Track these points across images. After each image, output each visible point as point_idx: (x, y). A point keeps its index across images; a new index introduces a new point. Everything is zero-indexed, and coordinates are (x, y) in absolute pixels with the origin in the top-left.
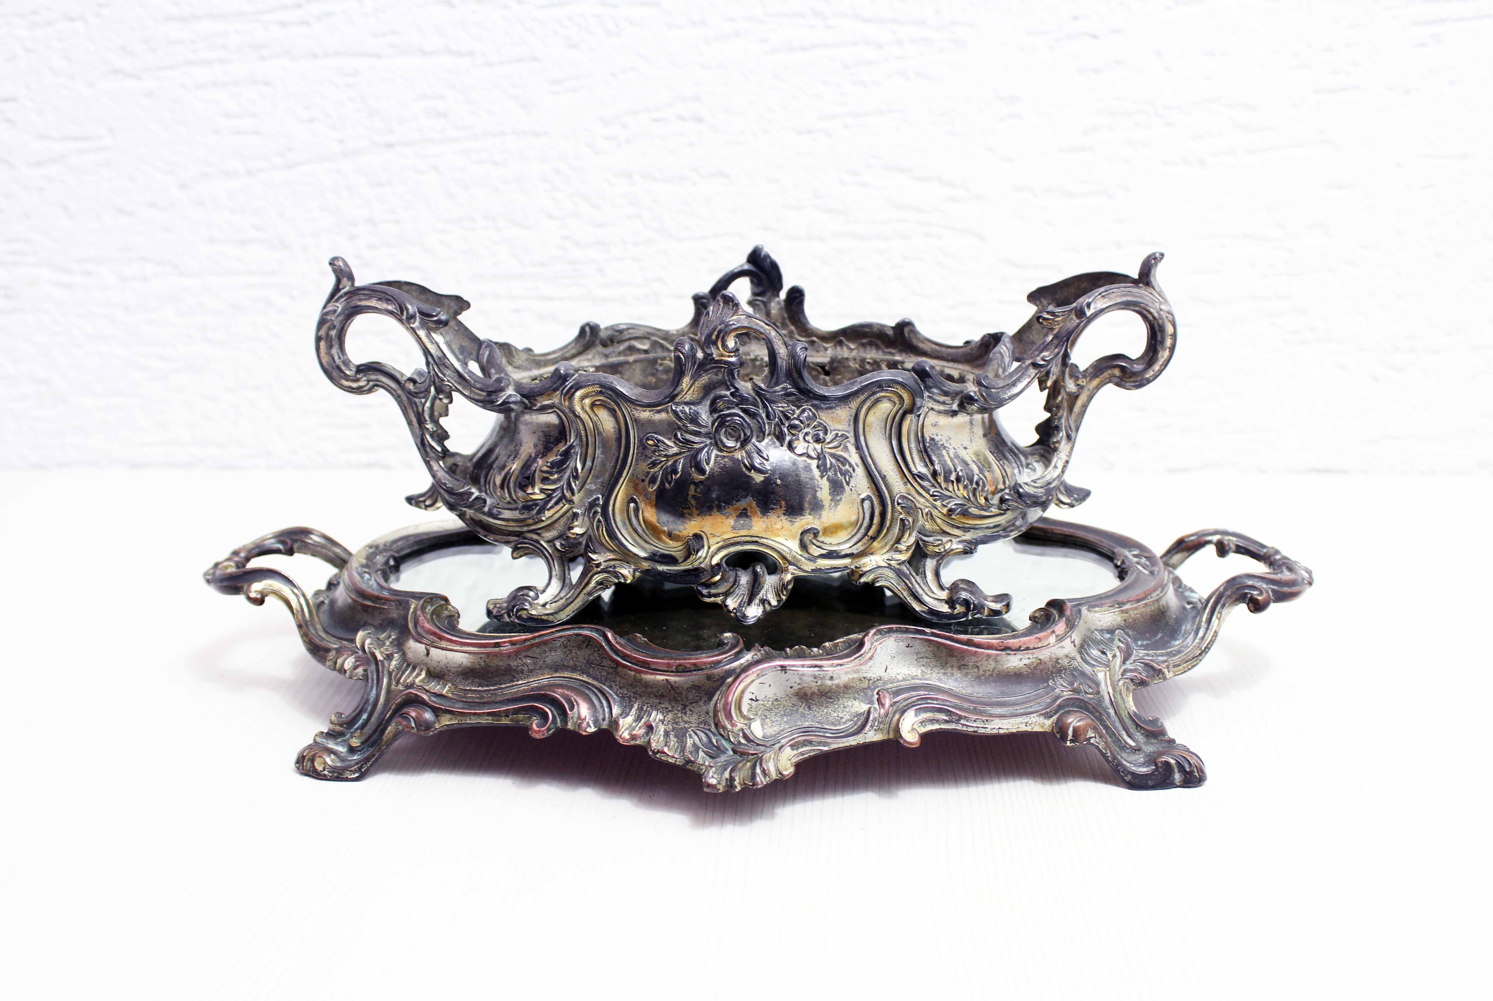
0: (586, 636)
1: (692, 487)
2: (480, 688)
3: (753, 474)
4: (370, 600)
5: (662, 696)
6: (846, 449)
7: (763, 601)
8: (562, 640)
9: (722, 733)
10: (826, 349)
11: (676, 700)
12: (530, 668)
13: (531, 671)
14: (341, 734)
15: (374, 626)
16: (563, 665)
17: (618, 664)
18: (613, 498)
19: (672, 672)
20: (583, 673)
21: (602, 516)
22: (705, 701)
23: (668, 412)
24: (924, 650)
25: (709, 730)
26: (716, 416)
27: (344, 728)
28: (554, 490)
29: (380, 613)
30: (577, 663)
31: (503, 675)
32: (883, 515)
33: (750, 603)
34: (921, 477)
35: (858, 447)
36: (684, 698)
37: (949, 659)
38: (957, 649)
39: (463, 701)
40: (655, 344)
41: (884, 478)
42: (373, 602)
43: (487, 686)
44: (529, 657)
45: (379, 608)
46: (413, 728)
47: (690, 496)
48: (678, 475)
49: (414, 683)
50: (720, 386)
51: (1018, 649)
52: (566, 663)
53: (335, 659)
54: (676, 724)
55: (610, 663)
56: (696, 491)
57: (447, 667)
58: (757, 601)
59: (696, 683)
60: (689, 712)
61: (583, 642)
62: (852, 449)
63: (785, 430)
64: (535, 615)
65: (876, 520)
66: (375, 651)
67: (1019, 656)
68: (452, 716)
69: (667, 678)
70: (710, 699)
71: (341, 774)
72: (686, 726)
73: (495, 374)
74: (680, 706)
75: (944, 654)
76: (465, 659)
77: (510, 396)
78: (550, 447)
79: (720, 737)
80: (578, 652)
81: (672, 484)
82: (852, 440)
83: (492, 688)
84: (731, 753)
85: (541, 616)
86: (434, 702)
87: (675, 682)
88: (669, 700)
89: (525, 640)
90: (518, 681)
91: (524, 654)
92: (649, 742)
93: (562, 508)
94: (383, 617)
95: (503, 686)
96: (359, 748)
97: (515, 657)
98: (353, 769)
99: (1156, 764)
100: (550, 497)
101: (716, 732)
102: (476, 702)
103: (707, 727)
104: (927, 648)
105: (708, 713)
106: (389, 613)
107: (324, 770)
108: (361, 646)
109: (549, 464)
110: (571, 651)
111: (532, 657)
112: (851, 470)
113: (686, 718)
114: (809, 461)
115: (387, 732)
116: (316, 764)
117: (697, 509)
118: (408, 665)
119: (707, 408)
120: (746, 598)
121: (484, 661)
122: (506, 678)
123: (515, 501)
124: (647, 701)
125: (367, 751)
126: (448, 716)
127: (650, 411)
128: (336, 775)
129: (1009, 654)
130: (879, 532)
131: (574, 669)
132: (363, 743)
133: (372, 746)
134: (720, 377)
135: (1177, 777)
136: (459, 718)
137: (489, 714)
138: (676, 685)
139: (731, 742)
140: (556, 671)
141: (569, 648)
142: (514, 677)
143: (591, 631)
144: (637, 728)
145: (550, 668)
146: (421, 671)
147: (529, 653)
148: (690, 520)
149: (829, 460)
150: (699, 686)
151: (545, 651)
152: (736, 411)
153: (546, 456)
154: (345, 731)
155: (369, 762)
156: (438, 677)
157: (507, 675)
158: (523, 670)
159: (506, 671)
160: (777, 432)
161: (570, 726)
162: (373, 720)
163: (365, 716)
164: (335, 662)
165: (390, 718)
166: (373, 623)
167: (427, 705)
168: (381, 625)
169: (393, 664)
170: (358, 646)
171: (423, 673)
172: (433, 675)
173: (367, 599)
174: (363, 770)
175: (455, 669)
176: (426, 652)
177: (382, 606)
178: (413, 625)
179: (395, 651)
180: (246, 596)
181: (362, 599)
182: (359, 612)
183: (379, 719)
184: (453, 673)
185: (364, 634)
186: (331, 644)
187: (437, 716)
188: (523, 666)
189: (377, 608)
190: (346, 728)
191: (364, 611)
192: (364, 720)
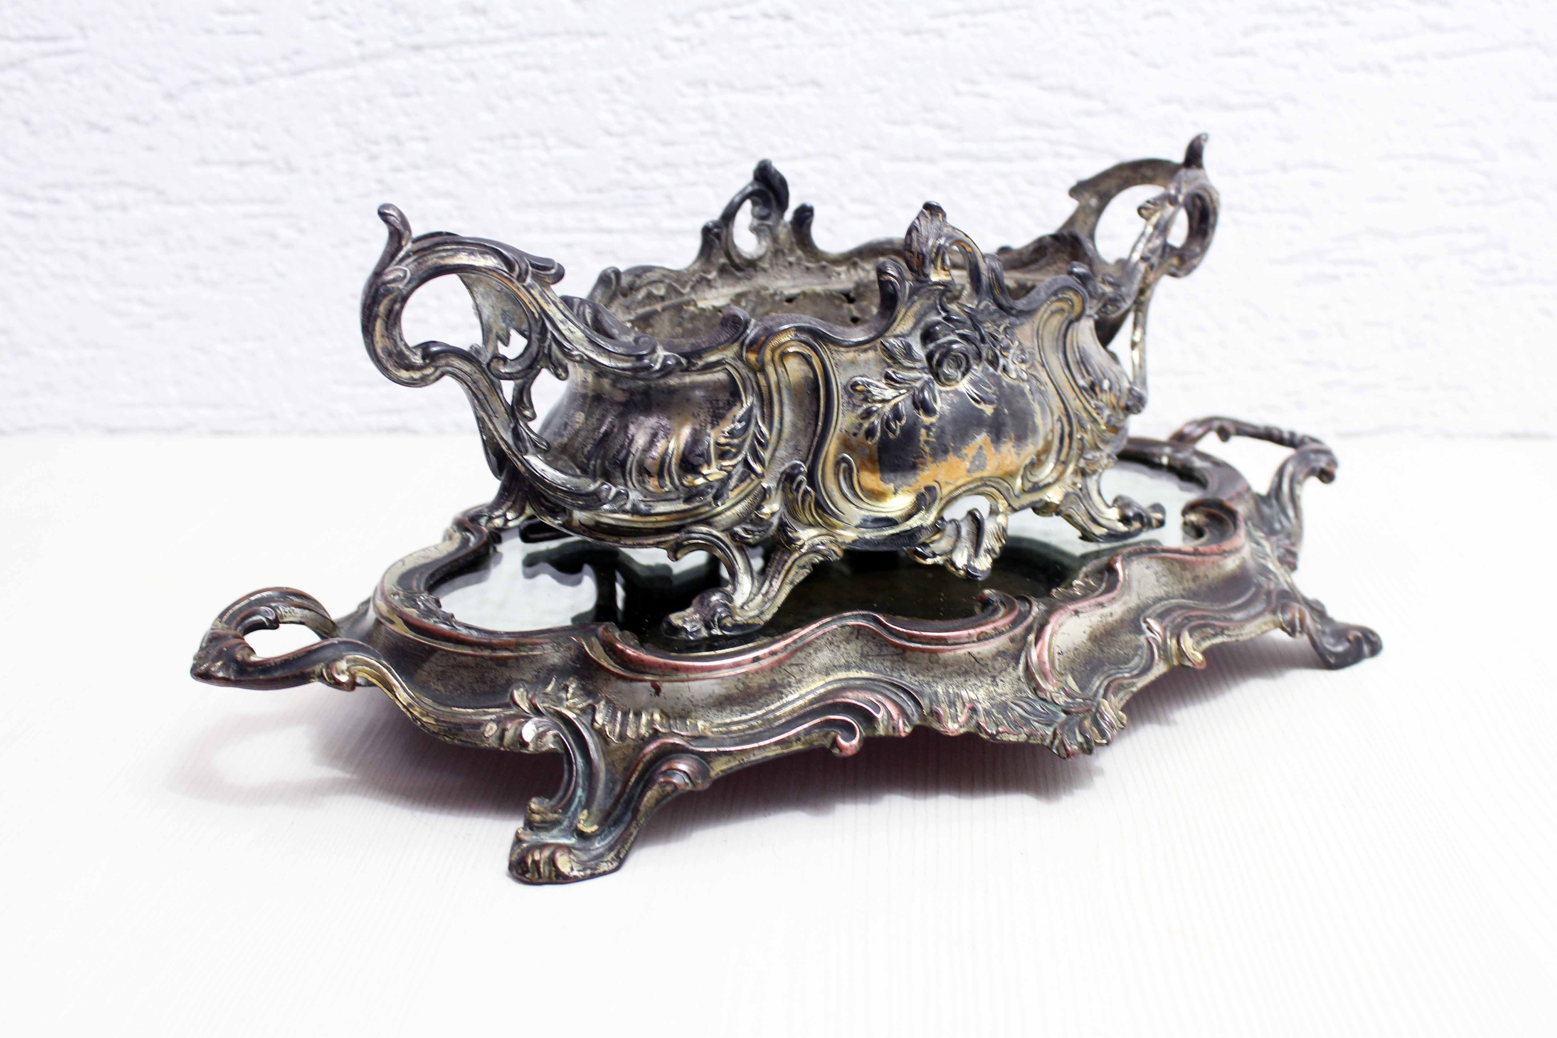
0: (853, 626)
1: (923, 431)
2: (744, 717)
3: (982, 406)
4: (507, 649)
5: (966, 672)
6: (1038, 368)
7: (988, 551)
8: (825, 637)
9: (1044, 697)
10: (839, 274)
11: (983, 673)
12: (798, 678)
13: (799, 681)
14: (555, 823)
15: (526, 681)
16: (835, 666)
17: (905, 649)
18: (821, 461)
19: (974, 642)
20: (860, 669)
21: (809, 484)
22: (1014, 667)
23: (876, 350)
25: (1028, 698)
26: (931, 346)
27: (559, 813)
28: (734, 466)
29: (532, 662)
30: (850, 660)
31: (767, 694)
32: (1071, 435)
33: (976, 554)
34: (1085, 389)
35: (1044, 366)
36: (992, 670)
37: (1183, 573)
39: (731, 738)
41: (1065, 395)
42: (512, 651)
43: (752, 712)
44: (794, 665)
45: (527, 657)
46: (687, 784)
47: (922, 442)
48: (903, 421)
49: (656, 731)
50: (930, 311)
52: (836, 663)
53: (497, 734)
54: (992, 699)
55: (894, 650)
56: (928, 435)
57: (691, 701)
58: (982, 552)
59: (1001, 649)
60: (1000, 683)
61: (852, 633)
62: (1041, 367)
63: (998, 353)
64: (741, 621)
65: (1067, 440)
66: (558, 709)
68: (729, 757)
69: (969, 650)
70: (1018, 663)
71: (596, 869)
72: (1003, 698)
74: (989, 679)
76: (717, 686)
77: (666, 358)
78: (721, 414)
79: (1041, 702)
80: (848, 647)
81: (898, 432)
82: (1038, 357)
83: (760, 713)
84: (1063, 715)
85: (748, 621)
86: (696, 747)
87: (979, 653)
88: (976, 675)
89: (786, 646)
90: (787, 696)
91: (788, 662)
92: (979, 726)
93: (749, 484)
94: (539, 665)
95: (773, 707)
96: (598, 833)
97: (778, 669)
98: (609, 858)
99: (1349, 641)
100: (730, 476)
101: (1036, 698)
103: (1024, 695)
105: (1019, 679)
107: (572, 869)
108: (530, 709)
109: (727, 434)
110: (839, 647)
111: (797, 665)
112: (1045, 388)
113: (1000, 691)
115: (645, 799)
116: (560, 866)
117: (931, 456)
118: (625, 714)
119: (918, 339)
120: (972, 551)
121: (743, 683)
123: (677, 489)
124: (951, 683)
125: (610, 833)
126: (724, 759)
127: (855, 351)
130: (1068, 454)
131: (848, 667)
132: (600, 824)
133: (616, 823)
135: (1366, 649)
136: (739, 757)
137: (776, 743)
138: (981, 656)
139: (1057, 704)
140: (828, 674)
141: (836, 644)
142: (782, 693)
143: (857, 619)
144: (959, 714)
145: (820, 673)
146: (652, 715)
147: (793, 661)
148: (923, 470)
149: (1033, 381)
150: (1004, 652)
151: (810, 654)
152: (952, 337)
153: (718, 425)
154: (561, 817)
155: (626, 843)
157: (772, 693)
158: (790, 682)
159: (770, 689)
160: (990, 357)
161: (881, 731)
162: (600, 792)
163: (580, 792)
164: (501, 737)
165: (637, 782)
166: (528, 676)
167: (693, 752)
168: (537, 677)
169: (600, 718)
170: (526, 710)
171: (657, 717)
172: (671, 716)
173: (499, 649)
174: (621, 856)
175: (705, 702)
176: (653, 690)
177: (530, 653)
178: (613, 663)
179: (590, 701)
180: (333, 682)
181: (490, 651)
182: (491, 669)
183: (612, 790)
184: (702, 707)
185: (525, 693)
186: (474, 718)
187: (709, 762)
188: (789, 677)
189: (523, 657)
190: (561, 814)
191: (500, 665)
192: (580, 797)
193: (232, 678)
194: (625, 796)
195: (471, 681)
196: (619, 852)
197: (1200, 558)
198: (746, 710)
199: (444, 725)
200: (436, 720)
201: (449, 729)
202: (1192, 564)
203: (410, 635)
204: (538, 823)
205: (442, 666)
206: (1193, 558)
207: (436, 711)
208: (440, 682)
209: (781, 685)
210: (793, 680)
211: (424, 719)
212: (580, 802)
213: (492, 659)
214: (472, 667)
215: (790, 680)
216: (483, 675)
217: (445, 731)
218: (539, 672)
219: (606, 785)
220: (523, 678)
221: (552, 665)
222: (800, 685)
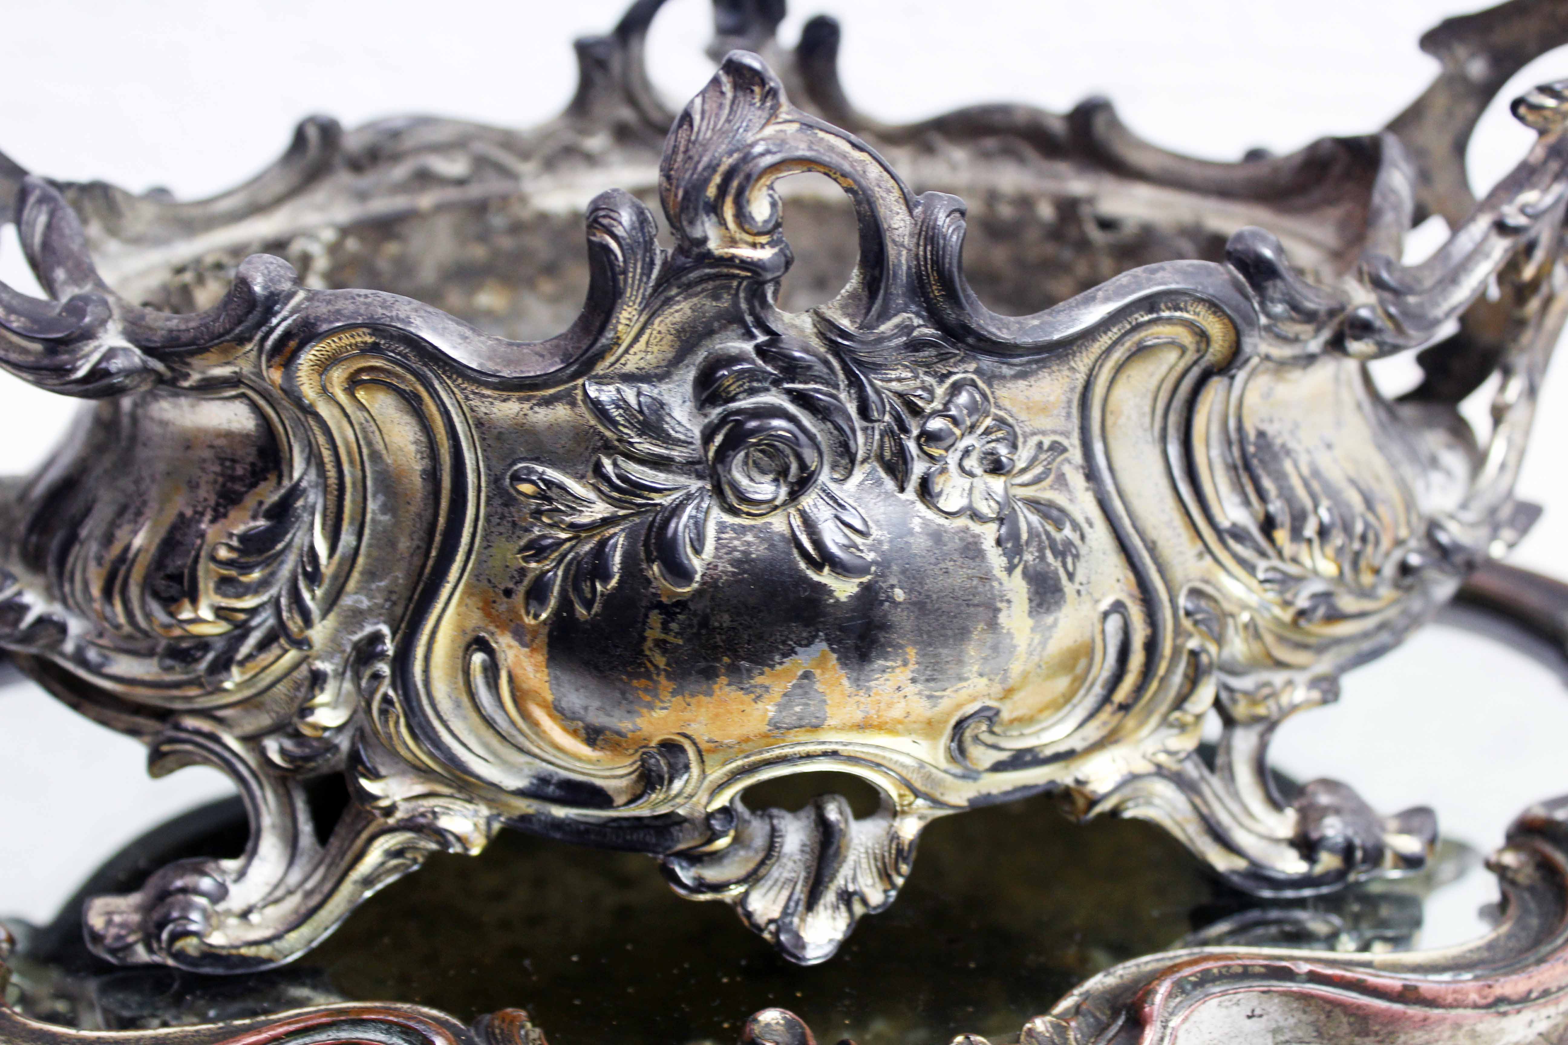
1: (655, 618)
3: (826, 577)
6: (1061, 480)
7: (846, 898)
18: (424, 639)
21: (394, 685)
23: (573, 404)
24: (1292, 1021)
26: (715, 413)
28: (253, 612)
32: (1151, 647)
33: (811, 902)
34: (1238, 534)
35: (1091, 475)
38: (1378, 1014)
40: (481, 163)
41: (1152, 548)
47: (649, 643)
48: (614, 582)
50: (723, 328)
51: (1525, 1000)
56: (665, 629)
58: (830, 897)
62: (1077, 480)
63: (911, 446)
64: (223, 947)
65: (1137, 659)
67: (1528, 1014)
73: (65, 283)
75: (1345, 1029)
77: (111, 353)
78: (235, 492)
81: (596, 608)
82: (1076, 454)
93: (279, 658)
100: (242, 631)
104: (1299, 1015)
109: (235, 543)
112: (1075, 537)
114: (976, 528)
117: (669, 677)
119: (688, 389)
120: (800, 893)
123: (146, 634)
127: (521, 400)
129: (1504, 1014)
130: (1139, 689)
134: (725, 302)
143: (388, 1032)
148: (651, 707)
149: (1028, 519)
152: (773, 398)
153: (225, 516)
160: (887, 455)
197: (1415, 1011)
202: (1393, 1020)
206: (1398, 1007)
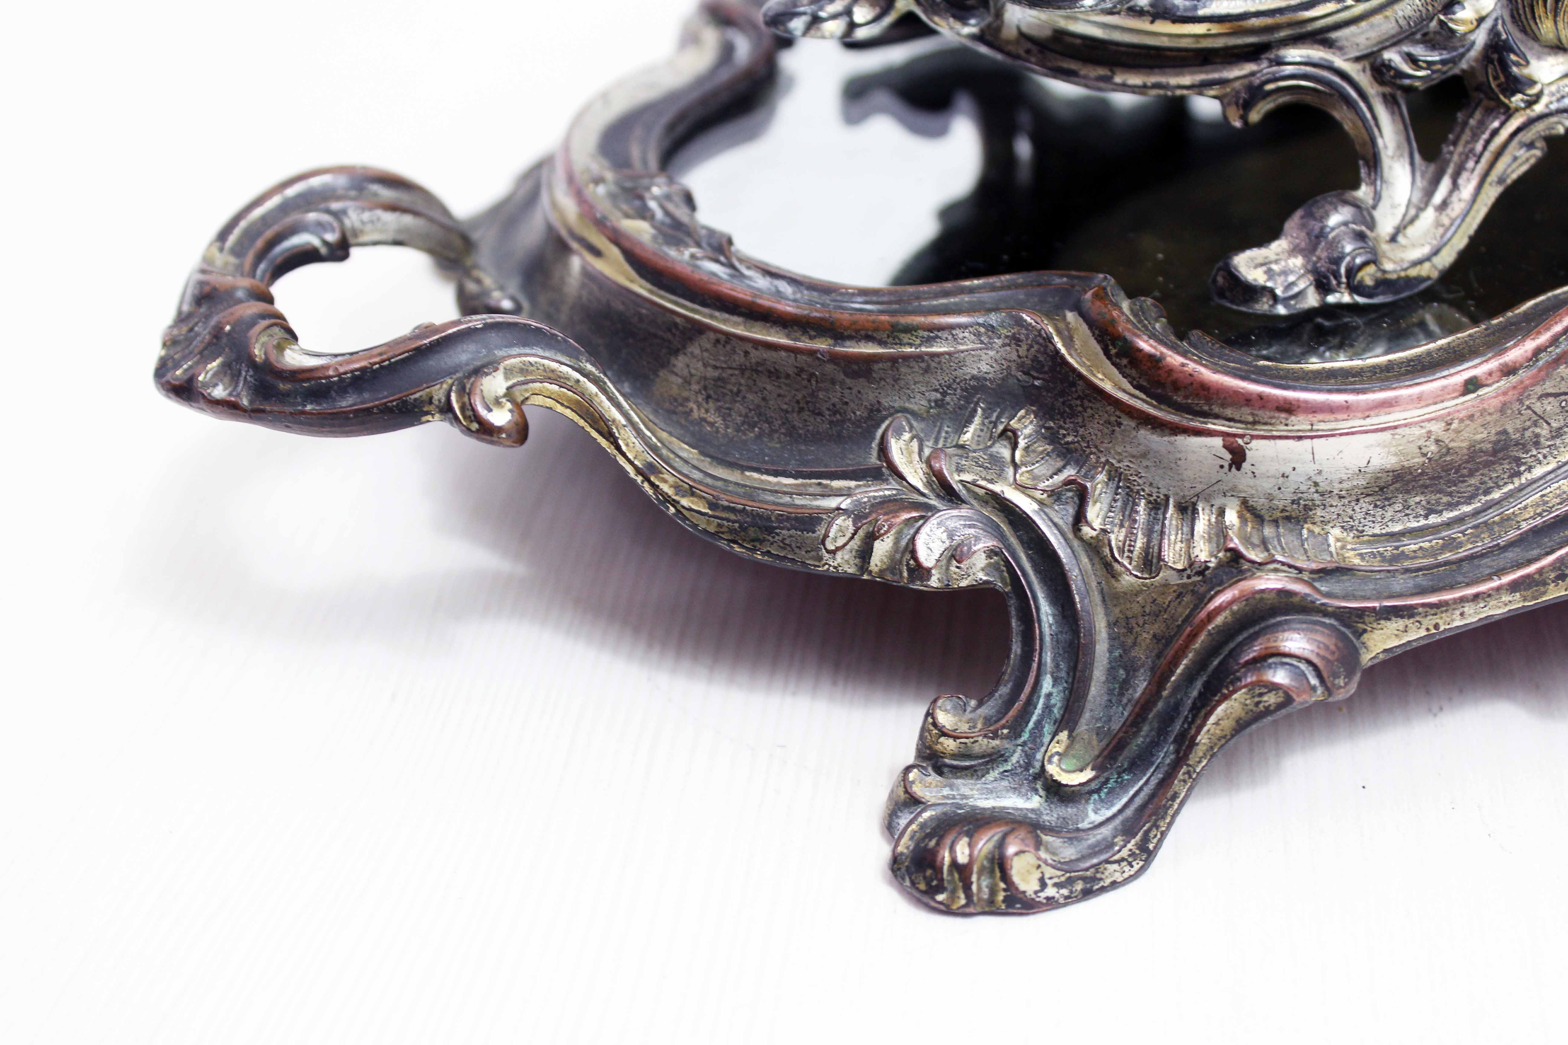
2: (1433, 519)
4: (869, 338)
12: (1555, 425)
13: (1558, 434)
14: (994, 758)
15: (913, 413)
27: (1001, 734)
29: (927, 370)
31: (1487, 464)
39: (1407, 571)
42: (881, 343)
43: (1451, 506)
44: (1548, 395)
45: (919, 357)
46: (1314, 689)
49: (1236, 556)
53: (856, 543)
57: (1316, 484)
66: (997, 488)
68: (1407, 621)
71: (1094, 879)
76: (1378, 450)
83: (1467, 509)
85: (1406, 270)
86: (1328, 595)
89: (1537, 352)
90: (1529, 469)
91: (1539, 390)
94: (946, 377)
95: (1496, 495)
96: (1093, 786)
97: (1516, 406)
98: (1125, 853)
102: (1447, 563)
106: (961, 364)
107: (1043, 885)
108: (929, 484)
111: (1556, 395)
115: (1212, 719)
116: (1016, 879)
118: (1157, 507)
121: (1437, 441)
122: (1499, 470)
125: (1123, 786)
126: (1395, 625)
128: (1079, 886)
132: (1100, 768)
136: (1429, 622)
137: (1514, 587)
142: (1518, 461)
146: (1221, 513)
147: (1544, 388)
154: (1007, 744)
156: (1288, 519)
157: (1499, 462)
158: (1537, 436)
159: (1495, 452)
162: (1096, 690)
163: (1047, 685)
164: (865, 554)
165: (1189, 677)
166: (918, 404)
167: (1323, 611)
168: (940, 404)
169: (1095, 513)
170: (920, 486)
171: (1231, 517)
172: (1267, 518)
173: (850, 338)
174: (1151, 847)
175: (1345, 485)
176: (1228, 456)
177: (924, 349)
178: (1129, 387)
179: (1070, 472)
180: (475, 426)
181: (831, 341)
182: (833, 382)
183: (1125, 685)
184: (1341, 497)
185: (915, 444)
186: (799, 501)
187: (1360, 634)
188: (1535, 424)
189: (906, 358)
190: (1007, 737)
191: (855, 375)
192: (1049, 695)
193: (245, 402)
194: (1160, 705)
195: (785, 407)
196: (1146, 839)
198: (1438, 503)
199: (732, 517)
200: (713, 506)
201: (742, 528)
203: (641, 288)
204: (954, 756)
205: (716, 367)
207: (709, 481)
208: (711, 405)
209: (1517, 444)
210: (1544, 431)
211: (685, 502)
212: (1048, 708)
213: (834, 358)
214: (788, 376)
215: (1538, 430)
216: (813, 394)
217: (731, 531)
218: (944, 394)
219: (1111, 671)
220: (907, 405)
221: (973, 377)
222: (1558, 442)
